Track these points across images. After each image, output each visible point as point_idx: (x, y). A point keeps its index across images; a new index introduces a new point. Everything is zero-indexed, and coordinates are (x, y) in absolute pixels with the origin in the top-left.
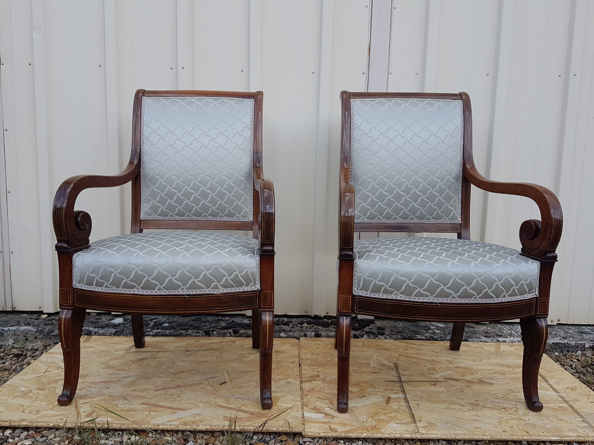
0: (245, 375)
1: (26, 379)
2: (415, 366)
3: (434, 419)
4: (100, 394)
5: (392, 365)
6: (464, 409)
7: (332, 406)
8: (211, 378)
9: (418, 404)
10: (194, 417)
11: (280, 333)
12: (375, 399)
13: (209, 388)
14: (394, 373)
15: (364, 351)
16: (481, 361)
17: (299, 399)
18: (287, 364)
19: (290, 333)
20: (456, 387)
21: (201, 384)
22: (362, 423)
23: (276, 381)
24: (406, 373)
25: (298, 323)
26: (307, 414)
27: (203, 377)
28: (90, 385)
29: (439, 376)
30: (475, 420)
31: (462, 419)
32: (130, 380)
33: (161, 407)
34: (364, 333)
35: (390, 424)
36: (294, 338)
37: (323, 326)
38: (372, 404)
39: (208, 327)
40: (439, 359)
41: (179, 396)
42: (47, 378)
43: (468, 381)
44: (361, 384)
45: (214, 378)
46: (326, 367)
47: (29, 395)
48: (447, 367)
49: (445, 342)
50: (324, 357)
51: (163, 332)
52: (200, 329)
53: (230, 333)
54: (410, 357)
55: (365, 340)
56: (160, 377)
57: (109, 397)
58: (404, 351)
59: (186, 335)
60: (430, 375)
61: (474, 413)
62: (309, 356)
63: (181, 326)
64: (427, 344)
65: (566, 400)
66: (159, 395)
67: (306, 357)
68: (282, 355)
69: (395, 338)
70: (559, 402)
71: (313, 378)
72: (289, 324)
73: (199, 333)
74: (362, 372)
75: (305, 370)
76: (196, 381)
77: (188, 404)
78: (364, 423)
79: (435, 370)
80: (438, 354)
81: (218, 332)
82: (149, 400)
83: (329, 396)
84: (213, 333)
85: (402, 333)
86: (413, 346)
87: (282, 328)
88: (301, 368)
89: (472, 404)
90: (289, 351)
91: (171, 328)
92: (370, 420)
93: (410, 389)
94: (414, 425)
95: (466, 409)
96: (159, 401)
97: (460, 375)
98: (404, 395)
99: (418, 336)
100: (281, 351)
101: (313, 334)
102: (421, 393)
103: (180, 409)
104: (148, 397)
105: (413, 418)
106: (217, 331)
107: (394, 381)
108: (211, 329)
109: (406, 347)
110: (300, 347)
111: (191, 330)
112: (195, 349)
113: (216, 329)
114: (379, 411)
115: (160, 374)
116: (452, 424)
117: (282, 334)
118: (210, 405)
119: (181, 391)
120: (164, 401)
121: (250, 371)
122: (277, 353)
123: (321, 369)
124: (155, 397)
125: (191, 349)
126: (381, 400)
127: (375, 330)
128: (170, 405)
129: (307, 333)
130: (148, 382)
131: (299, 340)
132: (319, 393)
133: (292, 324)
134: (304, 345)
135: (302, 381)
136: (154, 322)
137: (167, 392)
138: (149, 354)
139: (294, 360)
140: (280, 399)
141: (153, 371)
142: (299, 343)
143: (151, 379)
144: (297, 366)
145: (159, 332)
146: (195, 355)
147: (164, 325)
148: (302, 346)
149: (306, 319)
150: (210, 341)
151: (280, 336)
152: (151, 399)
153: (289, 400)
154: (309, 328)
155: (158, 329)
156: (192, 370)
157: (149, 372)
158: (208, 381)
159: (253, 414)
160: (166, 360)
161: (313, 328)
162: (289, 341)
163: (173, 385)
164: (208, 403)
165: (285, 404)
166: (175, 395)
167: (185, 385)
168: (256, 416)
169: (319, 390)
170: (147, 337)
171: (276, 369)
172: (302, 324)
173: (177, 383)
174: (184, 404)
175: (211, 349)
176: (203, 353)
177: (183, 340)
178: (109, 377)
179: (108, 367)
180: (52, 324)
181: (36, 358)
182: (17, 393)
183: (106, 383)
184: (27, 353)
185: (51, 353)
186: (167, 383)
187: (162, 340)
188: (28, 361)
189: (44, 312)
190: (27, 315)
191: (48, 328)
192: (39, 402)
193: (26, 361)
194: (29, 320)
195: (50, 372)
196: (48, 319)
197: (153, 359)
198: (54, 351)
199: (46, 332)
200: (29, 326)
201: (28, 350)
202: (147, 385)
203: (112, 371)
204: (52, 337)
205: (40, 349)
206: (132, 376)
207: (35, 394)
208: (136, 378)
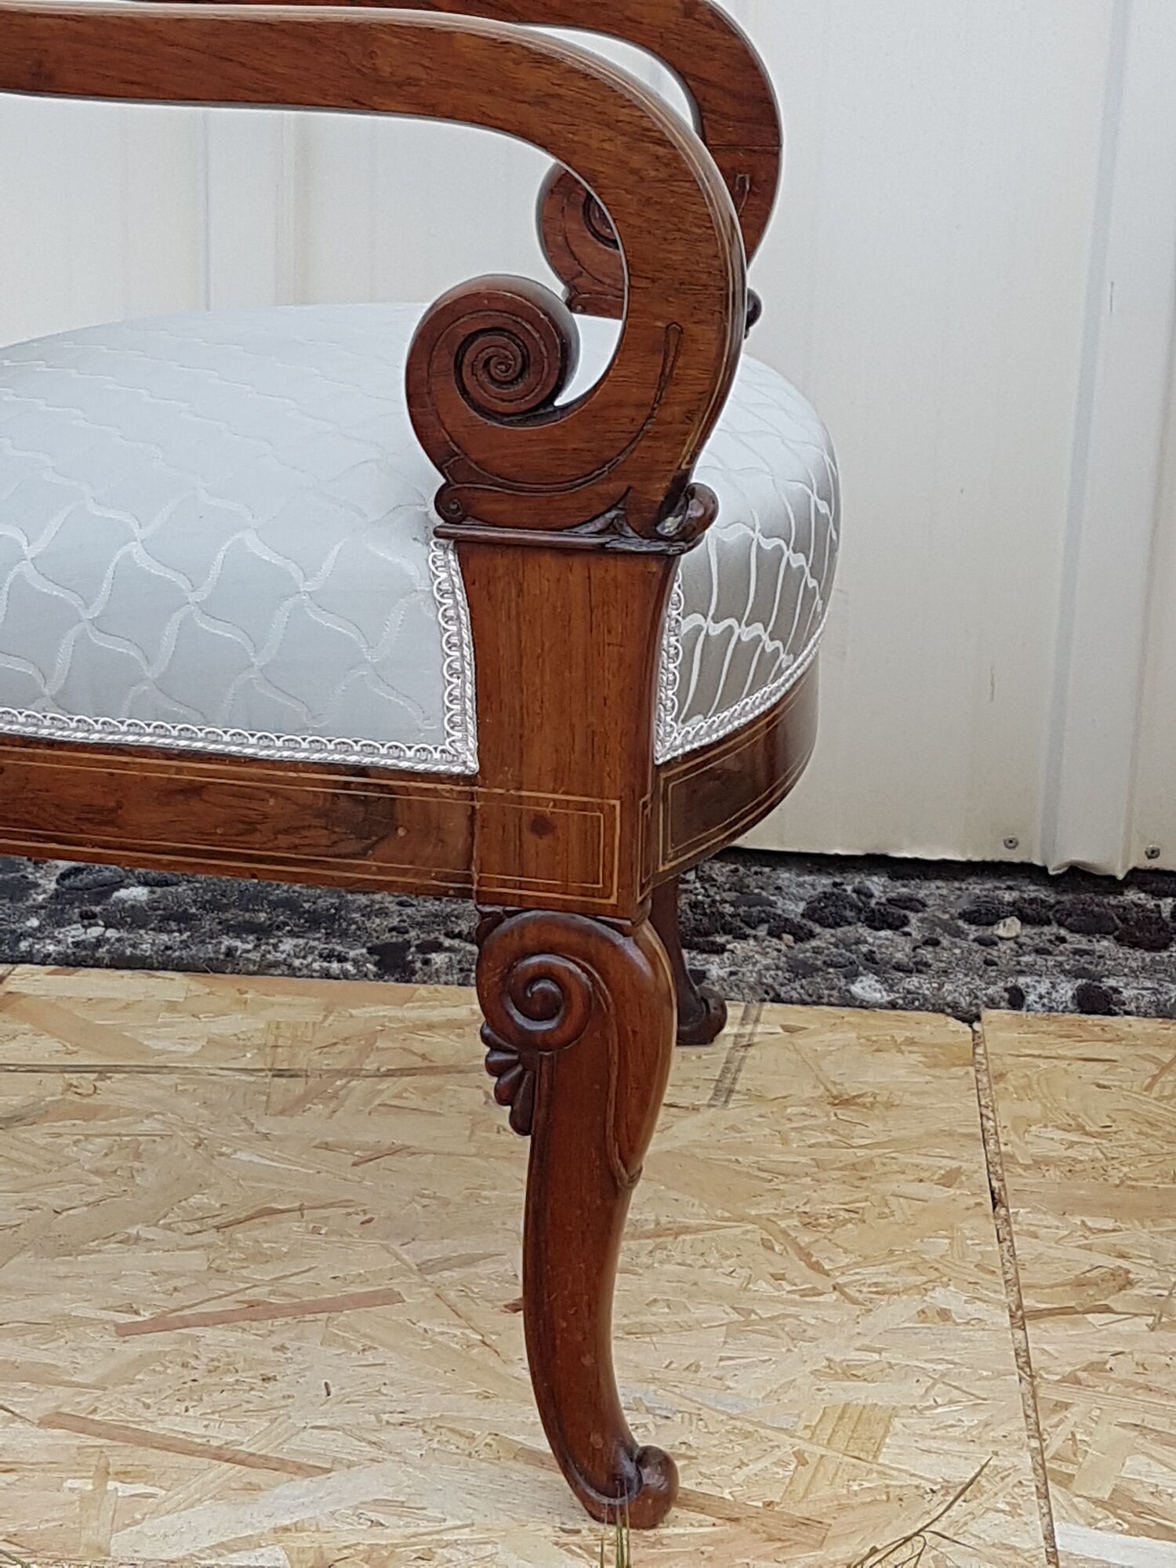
0: (658, 1254)
8: (447, 1263)
10: (374, 1523)
11: (852, 976)
13: (453, 1333)
17: (1017, 1427)
18: (916, 1188)
19: (913, 982)
21: (390, 1297)
23: (854, 1302)
25: (961, 916)
26: (1074, 1540)
27: (399, 1258)
33: (167, 1445)
36: (943, 1011)
37: (1128, 940)
39: (394, 922)
41: (266, 1378)
45: (470, 1261)
51: (119, 940)
52: (344, 934)
56: (137, 1239)
59: (265, 968)
62: (1051, 1141)
63: (224, 908)
66: (142, 1362)
67: (1032, 1150)
68: (875, 1126)
71: (1091, 1294)
72: (905, 922)
73: (342, 959)
75: (1035, 1236)
76: (363, 1278)
77: (330, 1435)
81: (456, 958)
82: (86, 1400)
84: (427, 962)
87: (858, 942)
88: (1007, 1221)
90: (915, 1101)
91: (165, 919)
96: (147, 1406)
100: (868, 1100)
101: (1067, 990)
103: (280, 1466)
104: (79, 1378)
106: (450, 949)
108: (413, 934)
110: (986, 1079)
111: (292, 934)
112: (325, 1063)
113: (448, 935)
115: (133, 1223)
117: (866, 987)
118: (463, 1443)
119: (276, 1340)
120: (179, 1407)
121: (686, 1230)
122: (844, 1113)
123: (1136, 1234)
124: (124, 1377)
125: (300, 1064)
128: (218, 1437)
129: (1022, 981)
130: (66, 1277)
131: (976, 1025)
132: (1142, 1395)
133: (922, 920)
134: (1009, 1060)
135: (1019, 1306)
136: (58, 872)
137: (188, 1347)
138: (54, 1083)
139: (955, 1164)
140: (897, 1423)
141: (91, 1200)
142: (976, 1045)
143: (84, 1253)
144: (979, 1204)
145: (99, 942)
146: (332, 1105)
147: (122, 893)
148: (996, 1066)
149: (1010, 888)
150: (412, 1013)
151: (853, 998)
152: (99, 1393)
153: (956, 1432)
154: (1039, 951)
155: (88, 918)
156: (323, 1207)
157: (68, 1205)
158: (431, 1285)
159: (737, 1520)
160: (159, 1126)
161: (1062, 953)
162: (908, 1034)
163: (220, 1297)
164: (452, 1430)
165: (926, 1459)
166: (240, 1366)
167: (294, 1306)
168: (756, 1532)
169: (1141, 1380)
170: (21, 968)
171: (850, 1220)
172: (990, 924)
173: (242, 1286)
174: (305, 1435)
175: (425, 1064)
176: (382, 1091)
177: (245, 1002)
186: (179, 1283)
187: (119, 995)
197: (80, 1122)
202: (64, 1295)
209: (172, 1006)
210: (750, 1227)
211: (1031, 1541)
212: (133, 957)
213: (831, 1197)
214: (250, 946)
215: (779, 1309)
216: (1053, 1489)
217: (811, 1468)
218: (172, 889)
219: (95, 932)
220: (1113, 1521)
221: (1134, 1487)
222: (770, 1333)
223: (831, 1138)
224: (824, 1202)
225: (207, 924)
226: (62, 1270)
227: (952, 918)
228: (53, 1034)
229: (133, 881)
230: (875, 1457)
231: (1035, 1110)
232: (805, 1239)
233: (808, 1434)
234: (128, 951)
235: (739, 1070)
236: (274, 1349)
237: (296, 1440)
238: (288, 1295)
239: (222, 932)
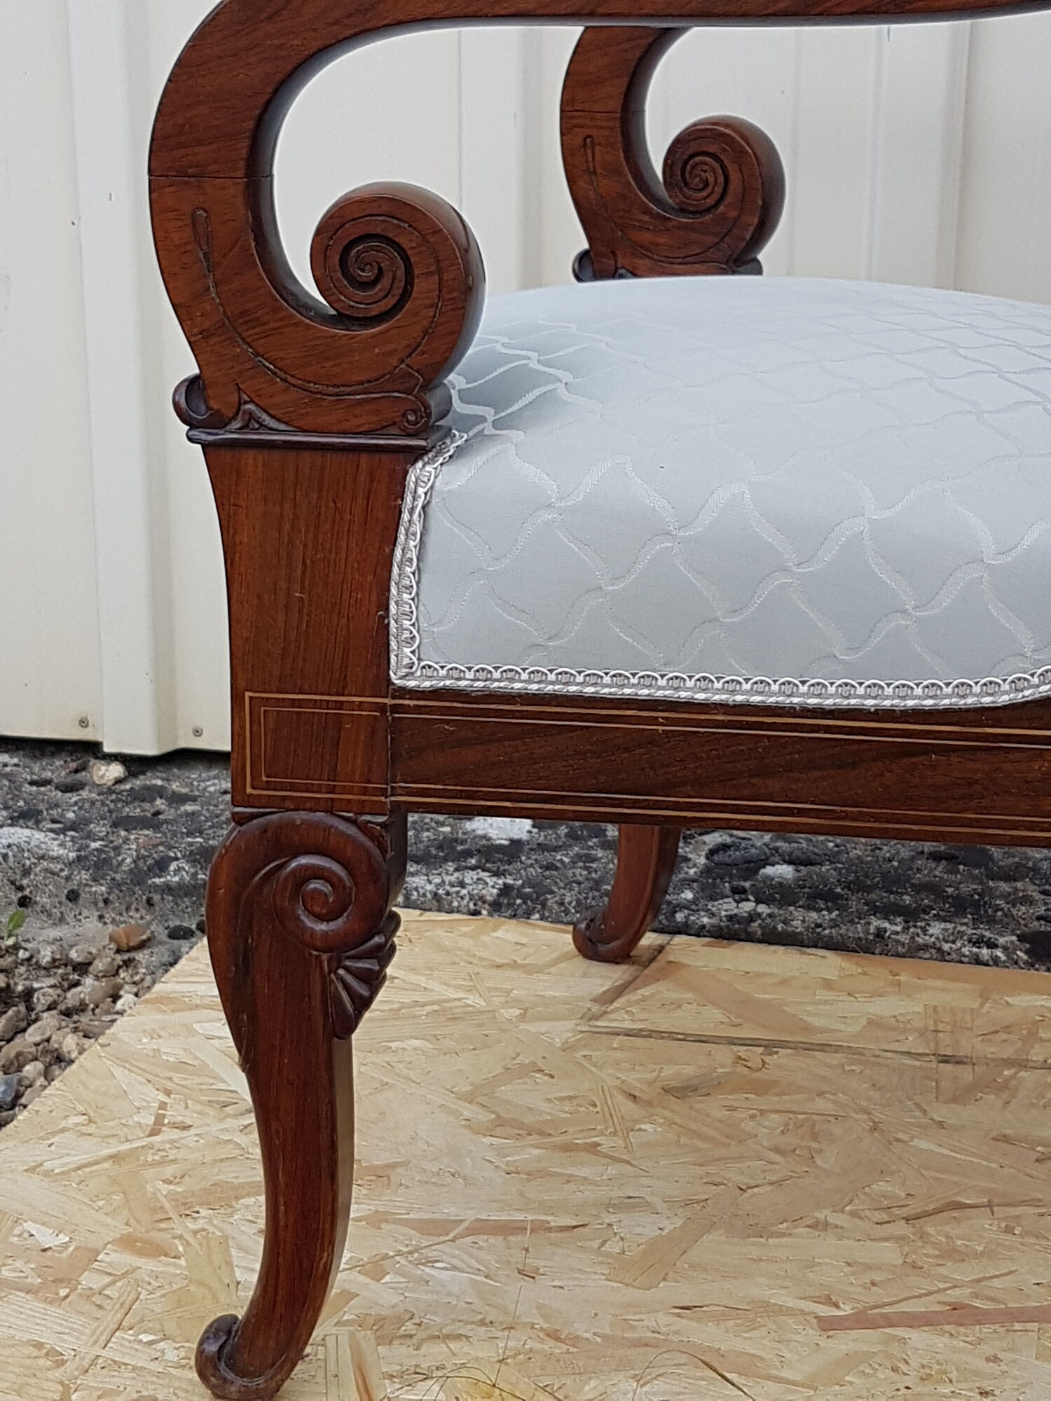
1: (56, 1166)
4: (492, 1315)
28: (417, 1239)
32: (645, 1227)
41: (984, 1394)
42: (169, 1171)
51: (770, 916)
52: (991, 921)
56: (825, 1225)
57: (549, 1345)
59: (914, 951)
63: (869, 889)
66: (851, 1361)
73: (992, 945)
82: (797, 1398)
91: (812, 896)
104: (786, 1374)
111: (938, 918)
112: (991, 1050)
115: (819, 1207)
119: (987, 1349)
124: (834, 1376)
125: (964, 1050)
136: (707, 848)
137: (895, 1349)
138: (724, 1055)
141: (774, 1178)
143: (772, 1235)
145: (753, 916)
146: (1005, 1096)
147: (769, 870)
152: (810, 1392)
155: (739, 893)
156: (1012, 1205)
157: (752, 1183)
160: (830, 1105)
163: (920, 1296)
166: (954, 1375)
167: (1001, 1312)
170: (680, 939)
173: (942, 1285)
177: (899, 984)
178: (522, 1194)
179: (500, 1122)
180: (153, 821)
181: (84, 1019)
182: (19, 1264)
183: (512, 1238)
184: (36, 985)
185: (166, 1001)
186: (878, 1277)
187: (774, 970)
188: (48, 1040)
189: (107, 749)
190: (16, 760)
191: (134, 844)
192: (145, 1338)
193: (33, 1035)
194: (27, 788)
195: (186, 1128)
196: (128, 787)
197: (752, 1096)
198: (186, 988)
199: (125, 868)
200: (37, 825)
201: (38, 966)
202: (761, 1280)
203: (529, 1154)
204: (157, 898)
205: (99, 965)
206: (657, 1201)
207: (116, 1278)
208: (679, 1222)
209: (828, 984)
212: (784, 932)
214: (899, 928)
218: (816, 868)
219: (748, 906)
225: (855, 903)
226: (755, 1253)
228: (716, 1004)
229: (777, 859)
234: (780, 927)
236: (988, 1360)
238: (992, 1299)
239: (867, 914)
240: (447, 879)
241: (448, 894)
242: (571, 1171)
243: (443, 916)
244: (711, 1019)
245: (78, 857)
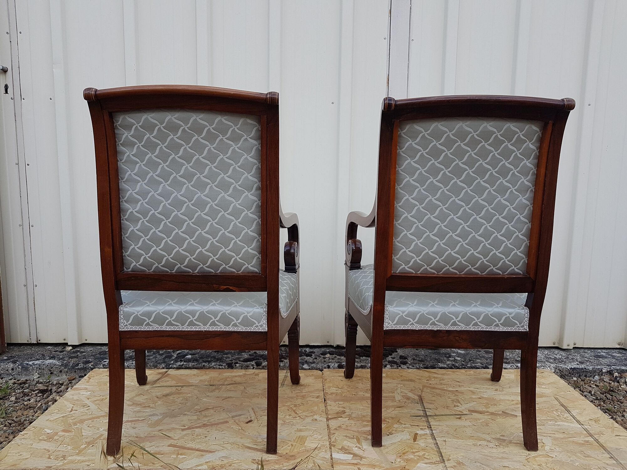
1: (52, 419)
2: (440, 398)
3: (462, 457)
4: (127, 435)
5: (416, 398)
6: (491, 445)
7: (360, 446)
8: (236, 416)
9: (445, 441)
10: (222, 460)
11: (303, 365)
12: (402, 437)
13: (236, 427)
14: (419, 407)
15: (388, 383)
16: (503, 391)
17: (327, 438)
18: (312, 399)
19: (312, 365)
20: (481, 421)
21: (227, 422)
22: (391, 463)
23: (302, 418)
24: (431, 406)
25: (321, 354)
26: (335, 455)
27: (229, 415)
29: (463, 408)
30: (503, 458)
31: (491, 457)
32: (156, 418)
33: (189, 449)
34: (387, 363)
35: (419, 465)
36: (317, 370)
38: (399, 442)
39: (231, 359)
40: (462, 389)
41: (206, 437)
42: (72, 418)
43: (492, 414)
44: (388, 420)
45: (240, 415)
46: (352, 402)
47: (55, 438)
48: (470, 398)
49: (466, 370)
50: (349, 391)
51: (186, 364)
52: (222, 362)
53: (253, 365)
54: (434, 388)
55: (389, 370)
56: (186, 414)
57: (136, 439)
58: (427, 382)
59: (209, 368)
60: (455, 408)
61: (501, 450)
62: (333, 390)
63: (203, 358)
64: (449, 372)
65: (591, 433)
66: (186, 435)
67: (331, 391)
68: (306, 389)
69: (418, 367)
70: (584, 436)
71: (339, 414)
72: (312, 355)
73: (222, 366)
74: (387, 407)
75: (331, 406)
76: (222, 419)
77: (215, 446)
78: (393, 464)
79: (459, 402)
80: (461, 384)
81: (240, 365)
82: (176, 442)
83: (356, 434)
84: (236, 366)
85: (424, 361)
86: (436, 376)
87: (304, 359)
88: (326, 404)
89: (498, 439)
90: (313, 384)
91: (194, 360)
92: (399, 460)
93: (435, 424)
94: (443, 464)
95: (493, 446)
97: (484, 407)
98: (430, 431)
99: (440, 364)
100: (305, 385)
101: (336, 365)
102: (447, 429)
103: (207, 451)
104: (175, 438)
105: (441, 456)
106: (239, 363)
107: (420, 416)
108: (233, 361)
109: (429, 377)
110: (324, 380)
111: (214, 362)
112: (219, 383)
113: (239, 361)
114: (406, 450)
115: (185, 412)
116: (480, 463)
117: (305, 366)
118: (237, 446)
119: (208, 430)
120: (191, 442)
122: (301, 388)
123: (346, 404)
124: (182, 438)
125: (215, 383)
126: (408, 437)
127: (398, 359)
128: (198, 447)
129: (330, 364)
130: (174, 421)
131: (323, 372)
132: (347, 431)
133: (314, 355)
134: (327, 377)
135: (328, 418)
136: (177, 354)
137: (193, 432)
138: (174, 389)
139: (318, 395)
140: (308, 438)
141: (179, 408)
142: (322, 375)
143: (177, 417)
144: (322, 401)
145: (183, 365)
146: (219, 390)
147: (187, 357)
148: (325, 378)
149: (328, 349)
150: (233, 374)
151: (304, 368)
152: (178, 440)
153: (317, 439)
154: (333, 359)
155: (181, 361)
156: (217, 407)
157: (175, 409)
158: (234, 420)
159: (281, 456)
160: (191, 395)
161: (336, 359)
162: (312, 374)
163: (199, 423)
164: (236, 444)
165: (313, 444)
166: (202, 435)
167: (211, 424)
168: (284, 458)
169: (346, 428)
170: (170, 370)
171: (302, 405)
172: (325, 355)
173: (203, 421)
174: (211, 446)
175: (235, 382)
176: (228, 387)
177: (206, 374)
178: (135, 415)
179: (134, 404)
180: (77, 357)
181: (61, 394)
182: (43, 436)
183: (133, 423)
184: (53, 388)
185: (76, 389)
186: (192, 421)
187: (185, 373)
188: (54, 398)
189: (69, 344)
190: (51, 347)
191: (73, 361)
192: (65, 446)
193: (51, 397)
194: (53, 352)
195: (76, 410)
196: (72, 351)
197: (178, 395)
198: (79, 386)
199: (70, 366)
200: (54, 359)
201: (53, 385)
202: (173, 424)
203: (138, 408)
204: (77, 371)
205: (65, 384)
206: (158, 414)
207: (61, 437)
208: (162, 417)
209: (194, 375)
210: (286, 407)
211: (328, 456)
213: (299, 401)
214: (207, 364)
215: (290, 421)
216: (332, 447)
217: (294, 447)
218: (195, 355)
219: (182, 363)
220: (341, 452)
221: (345, 446)
222: (288, 425)
223: (299, 391)
224: (298, 402)
225: (201, 361)
226: (173, 420)
227: (319, 354)
228: (174, 380)
229: (189, 354)
230: (304, 444)
231: (331, 385)
232: (294, 409)
233: (293, 441)
234: (187, 366)
235: (285, 381)
236: (207, 432)
237: (210, 447)
238: (210, 423)
240: (130, 363)
241: (130, 365)
242: (145, 411)
243: (129, 369)
244: (173, 383)
245: (62, 364)
